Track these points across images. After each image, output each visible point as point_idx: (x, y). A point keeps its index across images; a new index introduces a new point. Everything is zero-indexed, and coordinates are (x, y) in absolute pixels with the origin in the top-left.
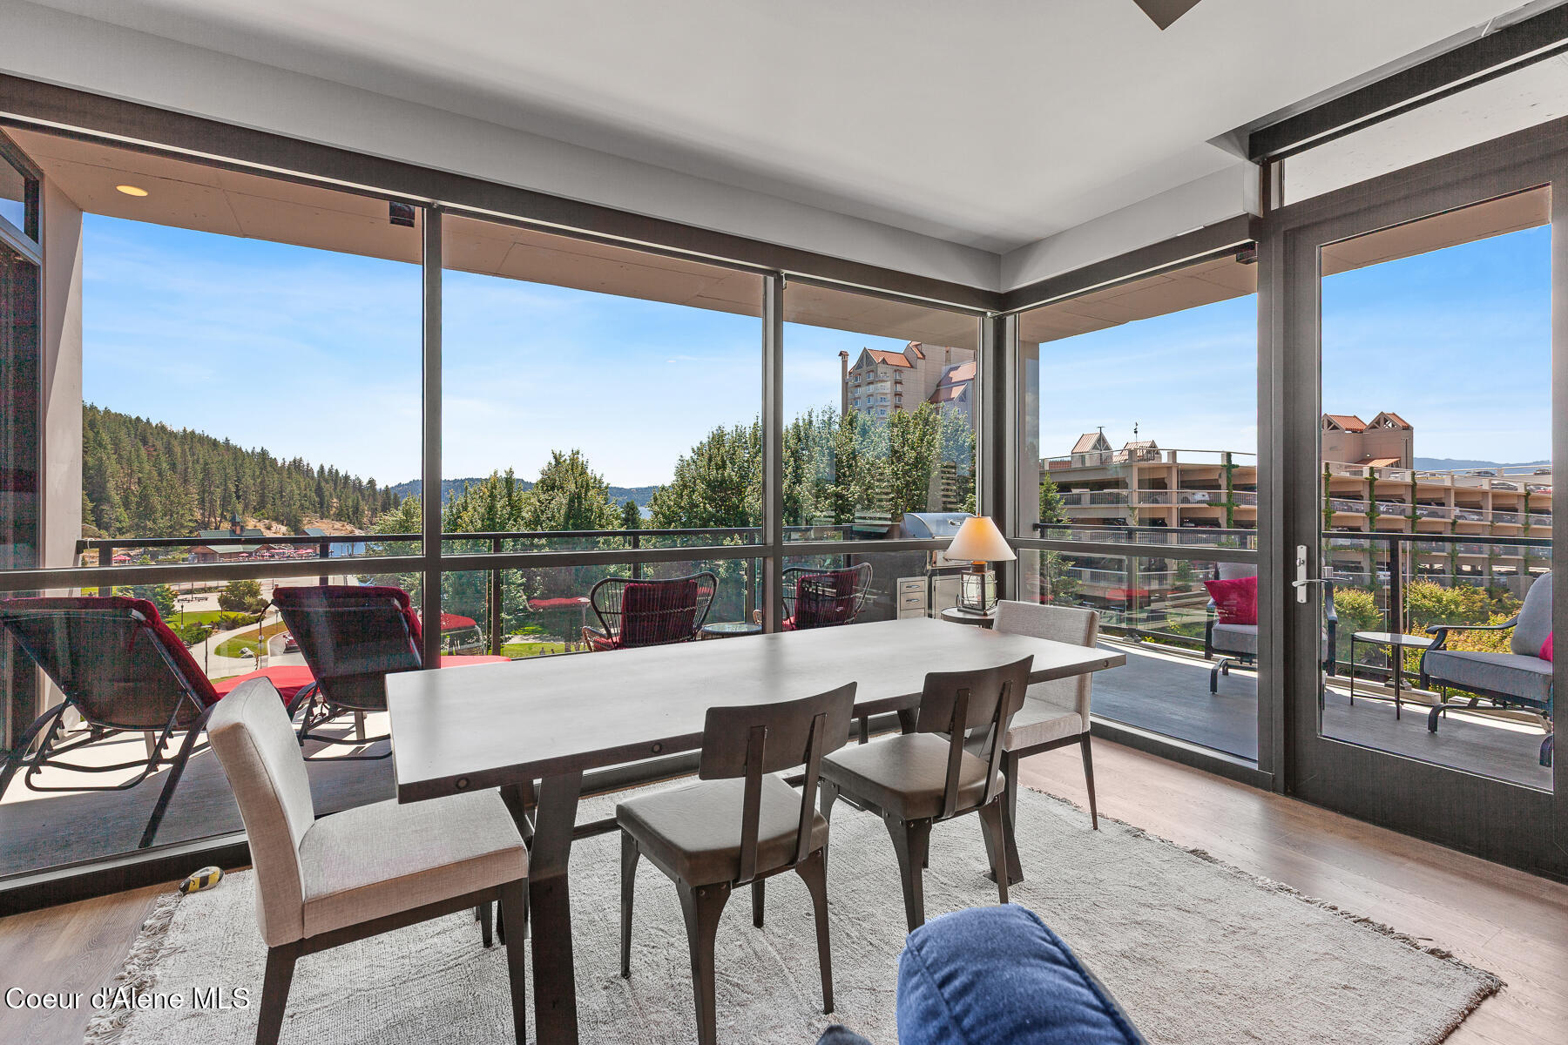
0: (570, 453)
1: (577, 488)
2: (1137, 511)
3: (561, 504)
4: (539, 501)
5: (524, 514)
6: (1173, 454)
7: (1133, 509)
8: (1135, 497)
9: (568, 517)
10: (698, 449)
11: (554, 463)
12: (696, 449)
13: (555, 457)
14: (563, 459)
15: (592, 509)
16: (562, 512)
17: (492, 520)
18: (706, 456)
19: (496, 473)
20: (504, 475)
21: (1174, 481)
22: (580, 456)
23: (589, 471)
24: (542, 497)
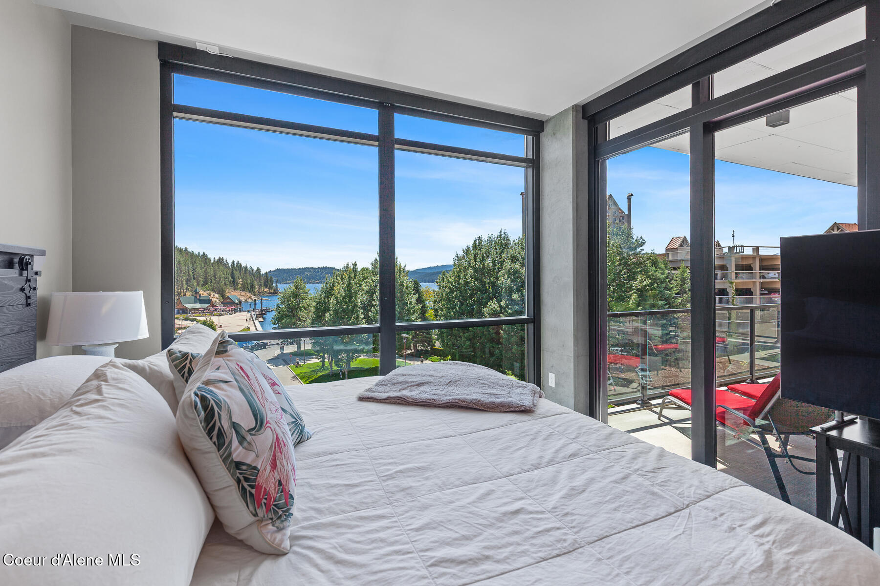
2: (734, 284)
6: (756, 249)
7: (732, 283)
8: (733, 275)
19: (348, 265)
20: (352, 266)
21: (757, 265)
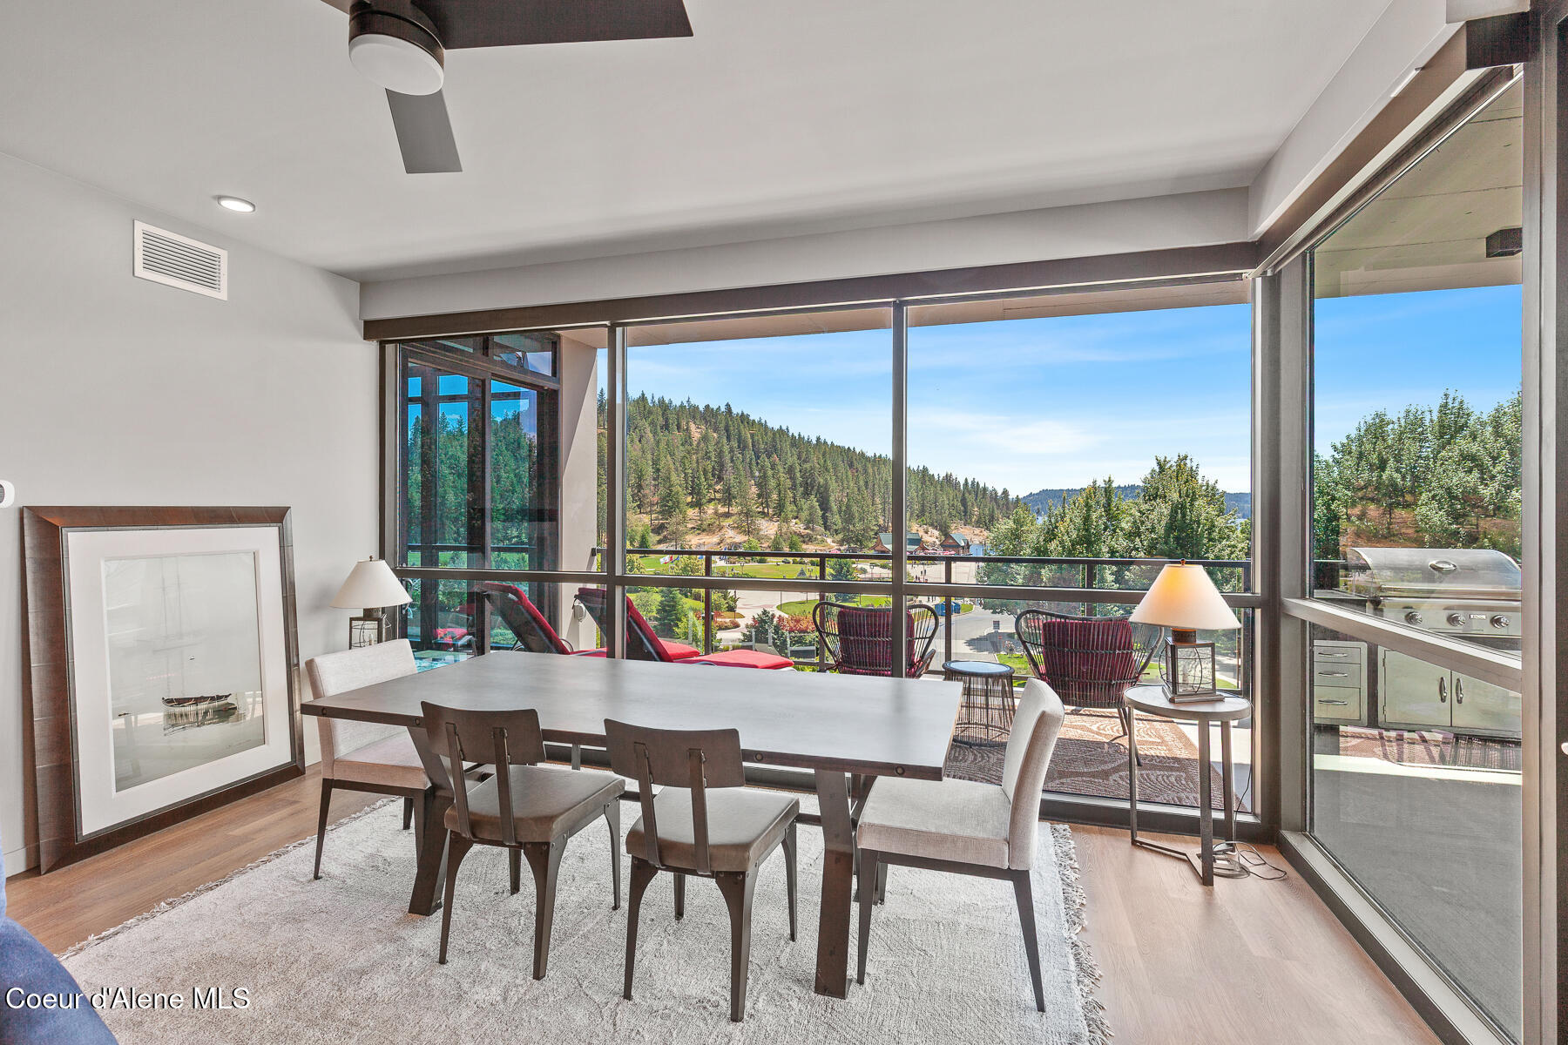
0: (1176, 459)
1: (1180, 497)
3: (1161, 515)
4: (1140, 512)
5: (1123, 525)
9: (1170, 528)
10: (1343, 445)
11: (1157, 469)
12: (1339, 446)
13: (1159, 464)
14: (1169, 465)
15: (1199, 521)
16: (1163, 523)
17: (1087, 530)
18: (1355, 454)
19: (1095, 482)
20: (1103, 485)
22: (1188, 461)
23: (1199, 478)
24: (1144, 507)
